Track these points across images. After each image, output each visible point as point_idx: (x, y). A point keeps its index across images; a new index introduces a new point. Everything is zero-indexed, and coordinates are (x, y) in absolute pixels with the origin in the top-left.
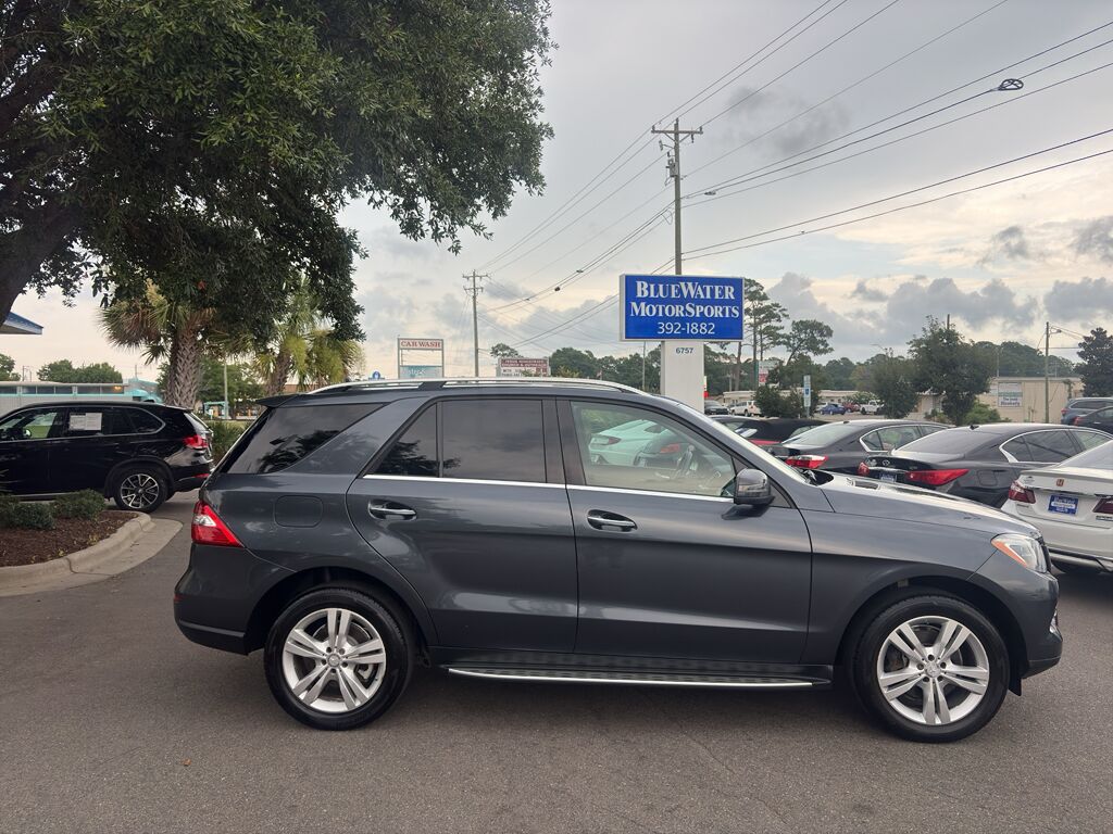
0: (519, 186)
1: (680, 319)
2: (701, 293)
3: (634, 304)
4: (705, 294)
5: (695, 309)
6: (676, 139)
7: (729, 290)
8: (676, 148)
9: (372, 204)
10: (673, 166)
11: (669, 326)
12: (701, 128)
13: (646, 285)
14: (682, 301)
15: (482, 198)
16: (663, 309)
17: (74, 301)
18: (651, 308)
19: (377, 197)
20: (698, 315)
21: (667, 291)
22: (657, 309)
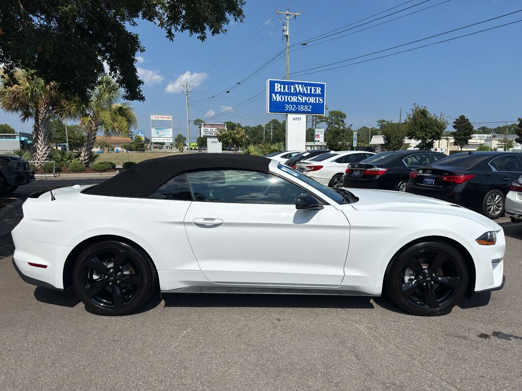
1: (295, 103)
2: (305, 90)
3: (273, 95)
5: (302, 98)
7: (319, 89)
10: (286, 31)
11: (290, 107)
14: (296, 94)
16: (288, 98)
18: (282, 97)
20: (304, 102)
21: (289, 89)
22: (285, 98)
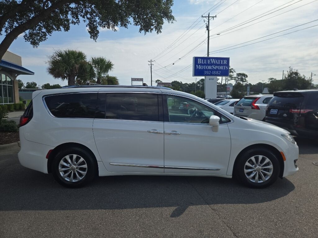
3: (197, 66)
4: (218, 63)
5: (215, 67)
6: (209, 19)
7: (225, 61)
8: (209, 22)
10: (208, 27)
11: (207, 72)
12: (216, 15)
14: (211, 65)
16: (206, 67)
18: (202, 67)
20: (216, 69)
21: (207, 62)
22: (204, 67)
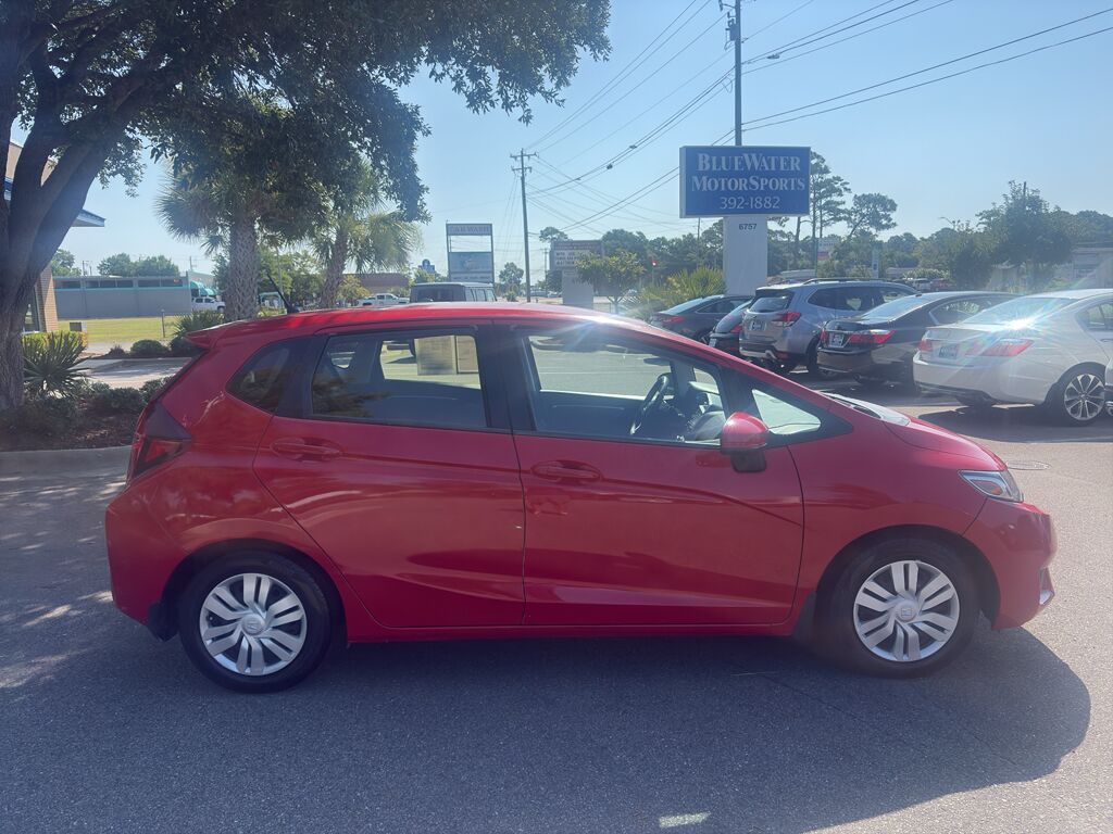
0: (583, 53)
2: (765, 165)
4: (769, 163)
5: (759, 182)
7: (795, 161)
8: (738, 8)
9: (434, 77)
10: (734, 30)
11: (732, 201)
13: (707, 157)
14: (745, 174)
15: (544, 67)
16: (726, 182)
17: (137, 190)
18: (713, 183)
19: (439, 69)
20: (762, 188)
21: (730, 163)
22: (720, 183)
